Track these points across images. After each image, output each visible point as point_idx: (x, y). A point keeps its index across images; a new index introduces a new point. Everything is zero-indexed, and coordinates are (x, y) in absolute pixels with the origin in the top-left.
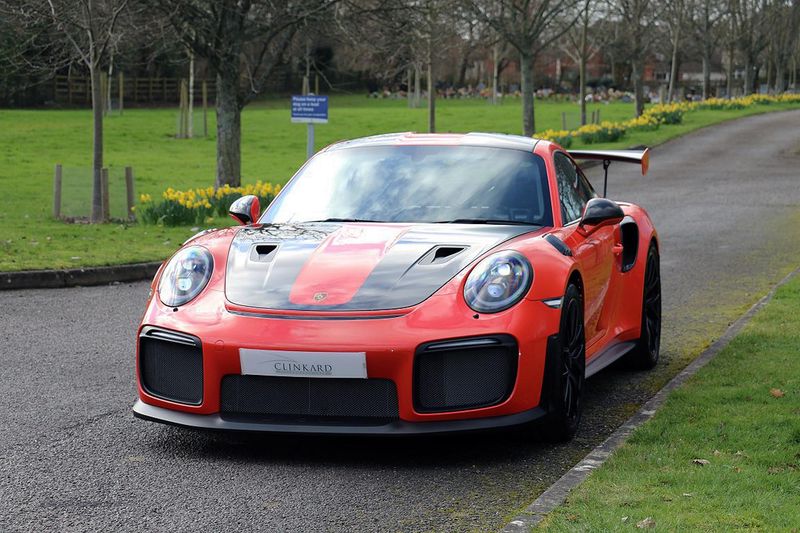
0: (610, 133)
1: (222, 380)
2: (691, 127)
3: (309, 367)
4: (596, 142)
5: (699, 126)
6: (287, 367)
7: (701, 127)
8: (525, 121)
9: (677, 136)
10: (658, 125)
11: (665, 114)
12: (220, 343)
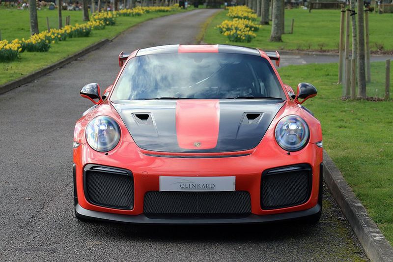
0: (84, 31)
1: (145, 194)
2: (123, 28)
3: (201, 186)
4: (75, 37)
5: (127, 27)
6: (188, 186)
7: (129, 28)
8: (32, 22)
9: (120, 33)
10: (104, 26)
11: (106, 20)
12: (146, 173)
